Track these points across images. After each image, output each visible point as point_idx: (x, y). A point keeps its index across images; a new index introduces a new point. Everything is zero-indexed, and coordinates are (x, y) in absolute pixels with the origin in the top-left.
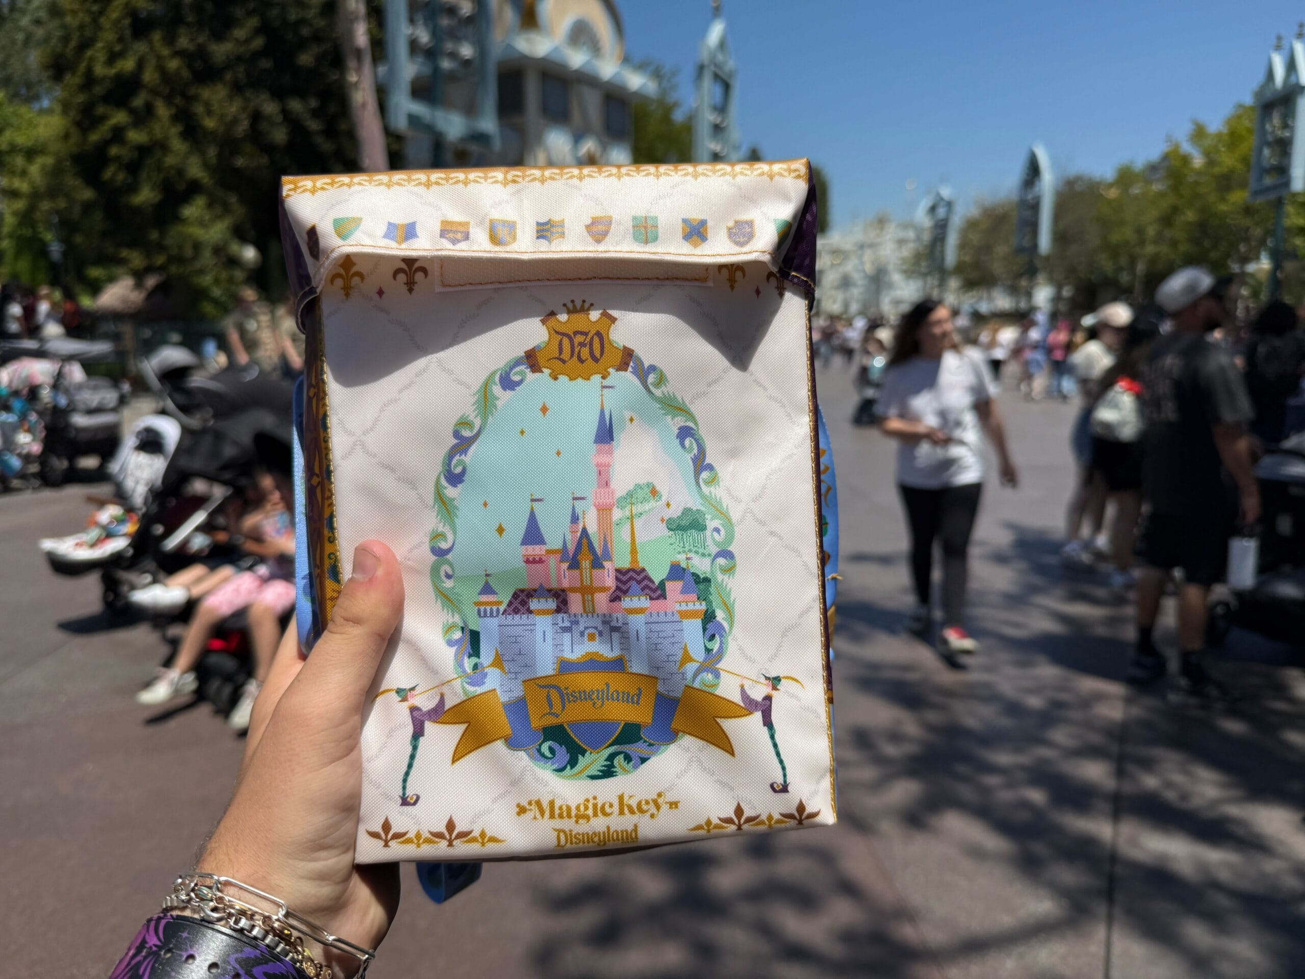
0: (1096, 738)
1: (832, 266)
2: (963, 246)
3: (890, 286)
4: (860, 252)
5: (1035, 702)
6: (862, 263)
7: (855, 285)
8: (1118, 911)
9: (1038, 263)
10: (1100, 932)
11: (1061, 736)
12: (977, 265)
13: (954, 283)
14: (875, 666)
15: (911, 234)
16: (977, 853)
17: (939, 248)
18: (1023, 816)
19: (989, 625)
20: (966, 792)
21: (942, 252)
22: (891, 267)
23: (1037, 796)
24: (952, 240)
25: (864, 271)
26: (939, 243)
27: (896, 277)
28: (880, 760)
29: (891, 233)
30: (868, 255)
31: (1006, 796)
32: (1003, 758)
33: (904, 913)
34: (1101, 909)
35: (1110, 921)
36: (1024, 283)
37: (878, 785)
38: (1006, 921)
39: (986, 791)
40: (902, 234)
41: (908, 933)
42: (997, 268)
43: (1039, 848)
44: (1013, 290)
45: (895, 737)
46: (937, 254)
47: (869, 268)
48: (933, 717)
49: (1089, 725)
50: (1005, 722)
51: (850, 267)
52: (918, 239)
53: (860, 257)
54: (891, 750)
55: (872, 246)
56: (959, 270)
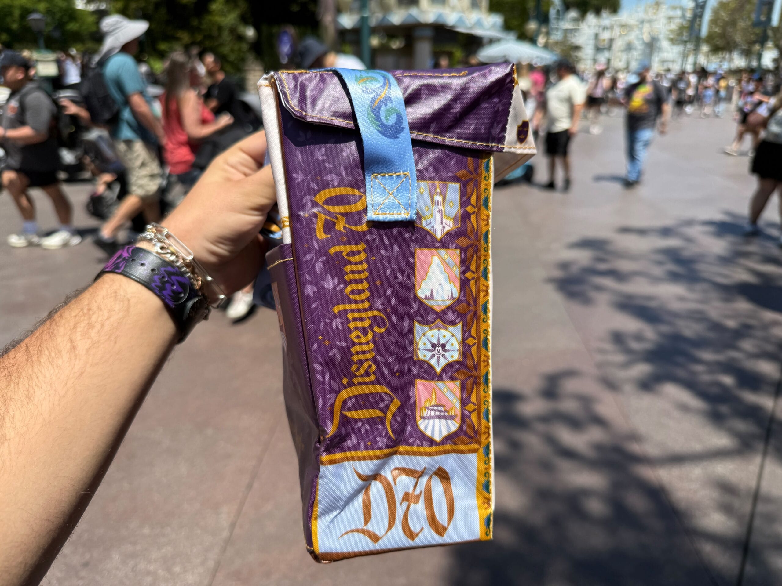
0: (770, 348)
1: (621, 35)
2: (714, 22)
3: (660, 49)
4: (640, 26)
5: (731, 324)
6: (642, 34)
7: (635, 49)
8: (770, 449)
9: (770, 33)
10: (758, 460)
11: (747, 345)
12: (723, 35)
13: (705, 48)
14: (630, 297)
15: (679, 13)
16: (684, 408)
17: (698, 22)
18: (715, 390)
19: (705, 275)
20: (681, 373)
21: (700, 25)
22: (661, 37)
23: (728, 380)
24: (707, 16)
25: (643, 39)
26: (698, 19)
27: (665, 44)
28: (628, 351)
29: (664, 12)
30: (646, 28)
31: (706, 378)
32: (707, 355)
33: (635, 437)
34: (760, 446)
35: (765, 454)
36: (757, 47)
37: (626, 365)
38: (697, 447)
39: (693, 373)
40: (671, 13)
41: (636, 448)
42: (738, 38)
43: (724, 409)
44: (747, 53)
45: (639, 337)
46: (696, 26)
47: (646, 38)
48: (665, 329)
49: (767, 340)
50: (711, 335)
51: (632, 37)
52: (683, 16)
53: (641, 29)
54: (635, 346)
55: (650, 21)
56: (710, 39)
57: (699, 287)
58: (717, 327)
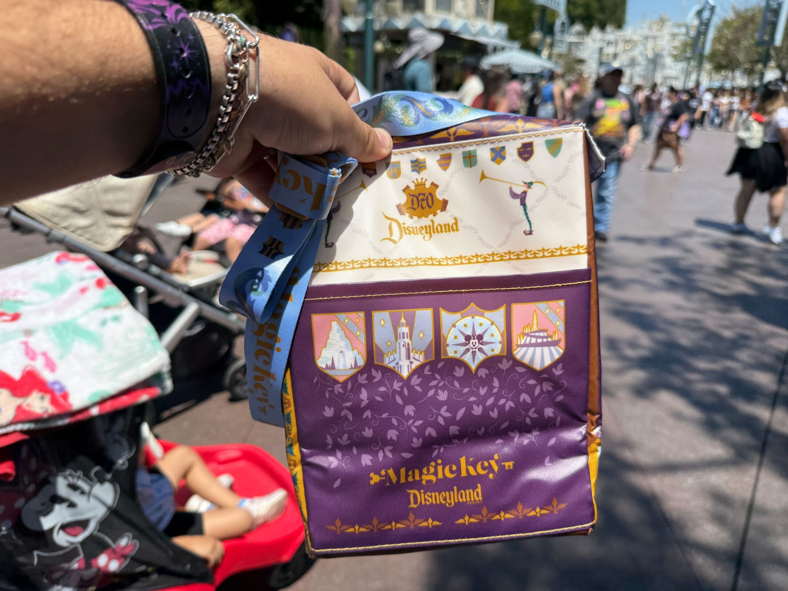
0: (767, 359)
1: (625, 51)
2: (717, 39)
3: (663, 66)
4: (645, 42)
5: (728, 334)
6: (646, 49)
7: (639, 64)
8: (766, 460)
9: (772, 53)
10: (753, 471)
11: (744, 355)
12: (726, 54)
13: (708, 66)
14: (626, 304)
15: (683, 30)
16: (678, 416)
17: (702, 40)
18: (709, 399)
19: (702, 285)
20: (675, 381)
21: (704, 43)
22: (665, 53)
23: (723, 389)
24: (711, 34)
25: (647, 56)
26: (702, 37)
27: (668, 61)
28: (623, 358)
29: (668, 29)
30: (650, 44)
31: (701, 387)
32: (702, 364)
33: (627, 444)
34: (756, 457)
35: (760, 465)
36: (760, 66)
37: (619, 372)
38: (691, 456)
39: (688, 382)
40: (676, 30)
41: (628, 455)
42: (741, 56)
43: (719, 418)
44: (749, 73)
45: (633, 345)
46: (700, 44)
47: (650, 55)
48: (660, 336)
49: (764, 351)
50: (709, 344)
51: (636, 53)
52: (687, 33)
53: (645, 46)
54: (630, 353)
55: (654, 38)
56: (713, 57)
57: (697, 296)
58: (713, 336)
